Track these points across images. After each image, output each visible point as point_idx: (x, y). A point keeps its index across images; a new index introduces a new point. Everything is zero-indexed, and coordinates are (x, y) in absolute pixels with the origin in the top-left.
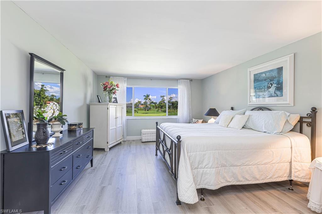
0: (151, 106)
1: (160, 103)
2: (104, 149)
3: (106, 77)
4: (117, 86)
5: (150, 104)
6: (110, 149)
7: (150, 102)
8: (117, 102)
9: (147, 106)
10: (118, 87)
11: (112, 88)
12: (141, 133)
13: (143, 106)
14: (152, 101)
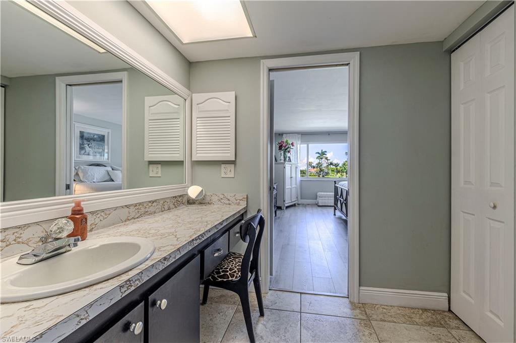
0: (329, 170)
1: (344, 164)
2: (281, 207)
3: (279, 135)
4: (292, 144)
5: (328, 166)
6: (287, 207)
7: (327, 163)
8: (290, 161)
9: (321, 170)
10: (293, 146)
11: (287, 147)
12: (317, 196)
13: (315, 169)
14: (331, 161)
